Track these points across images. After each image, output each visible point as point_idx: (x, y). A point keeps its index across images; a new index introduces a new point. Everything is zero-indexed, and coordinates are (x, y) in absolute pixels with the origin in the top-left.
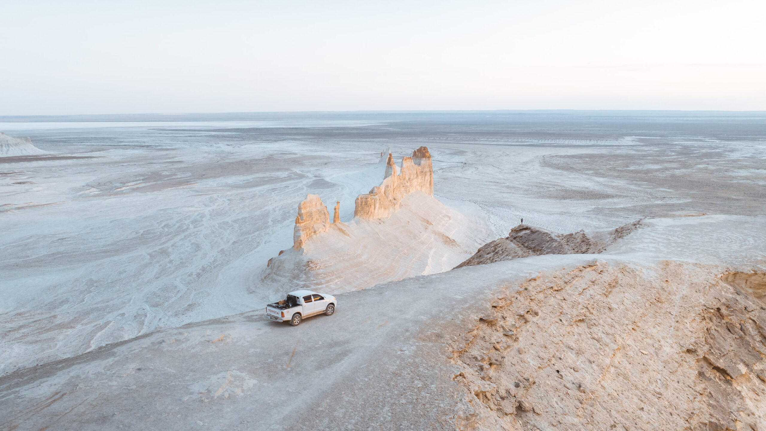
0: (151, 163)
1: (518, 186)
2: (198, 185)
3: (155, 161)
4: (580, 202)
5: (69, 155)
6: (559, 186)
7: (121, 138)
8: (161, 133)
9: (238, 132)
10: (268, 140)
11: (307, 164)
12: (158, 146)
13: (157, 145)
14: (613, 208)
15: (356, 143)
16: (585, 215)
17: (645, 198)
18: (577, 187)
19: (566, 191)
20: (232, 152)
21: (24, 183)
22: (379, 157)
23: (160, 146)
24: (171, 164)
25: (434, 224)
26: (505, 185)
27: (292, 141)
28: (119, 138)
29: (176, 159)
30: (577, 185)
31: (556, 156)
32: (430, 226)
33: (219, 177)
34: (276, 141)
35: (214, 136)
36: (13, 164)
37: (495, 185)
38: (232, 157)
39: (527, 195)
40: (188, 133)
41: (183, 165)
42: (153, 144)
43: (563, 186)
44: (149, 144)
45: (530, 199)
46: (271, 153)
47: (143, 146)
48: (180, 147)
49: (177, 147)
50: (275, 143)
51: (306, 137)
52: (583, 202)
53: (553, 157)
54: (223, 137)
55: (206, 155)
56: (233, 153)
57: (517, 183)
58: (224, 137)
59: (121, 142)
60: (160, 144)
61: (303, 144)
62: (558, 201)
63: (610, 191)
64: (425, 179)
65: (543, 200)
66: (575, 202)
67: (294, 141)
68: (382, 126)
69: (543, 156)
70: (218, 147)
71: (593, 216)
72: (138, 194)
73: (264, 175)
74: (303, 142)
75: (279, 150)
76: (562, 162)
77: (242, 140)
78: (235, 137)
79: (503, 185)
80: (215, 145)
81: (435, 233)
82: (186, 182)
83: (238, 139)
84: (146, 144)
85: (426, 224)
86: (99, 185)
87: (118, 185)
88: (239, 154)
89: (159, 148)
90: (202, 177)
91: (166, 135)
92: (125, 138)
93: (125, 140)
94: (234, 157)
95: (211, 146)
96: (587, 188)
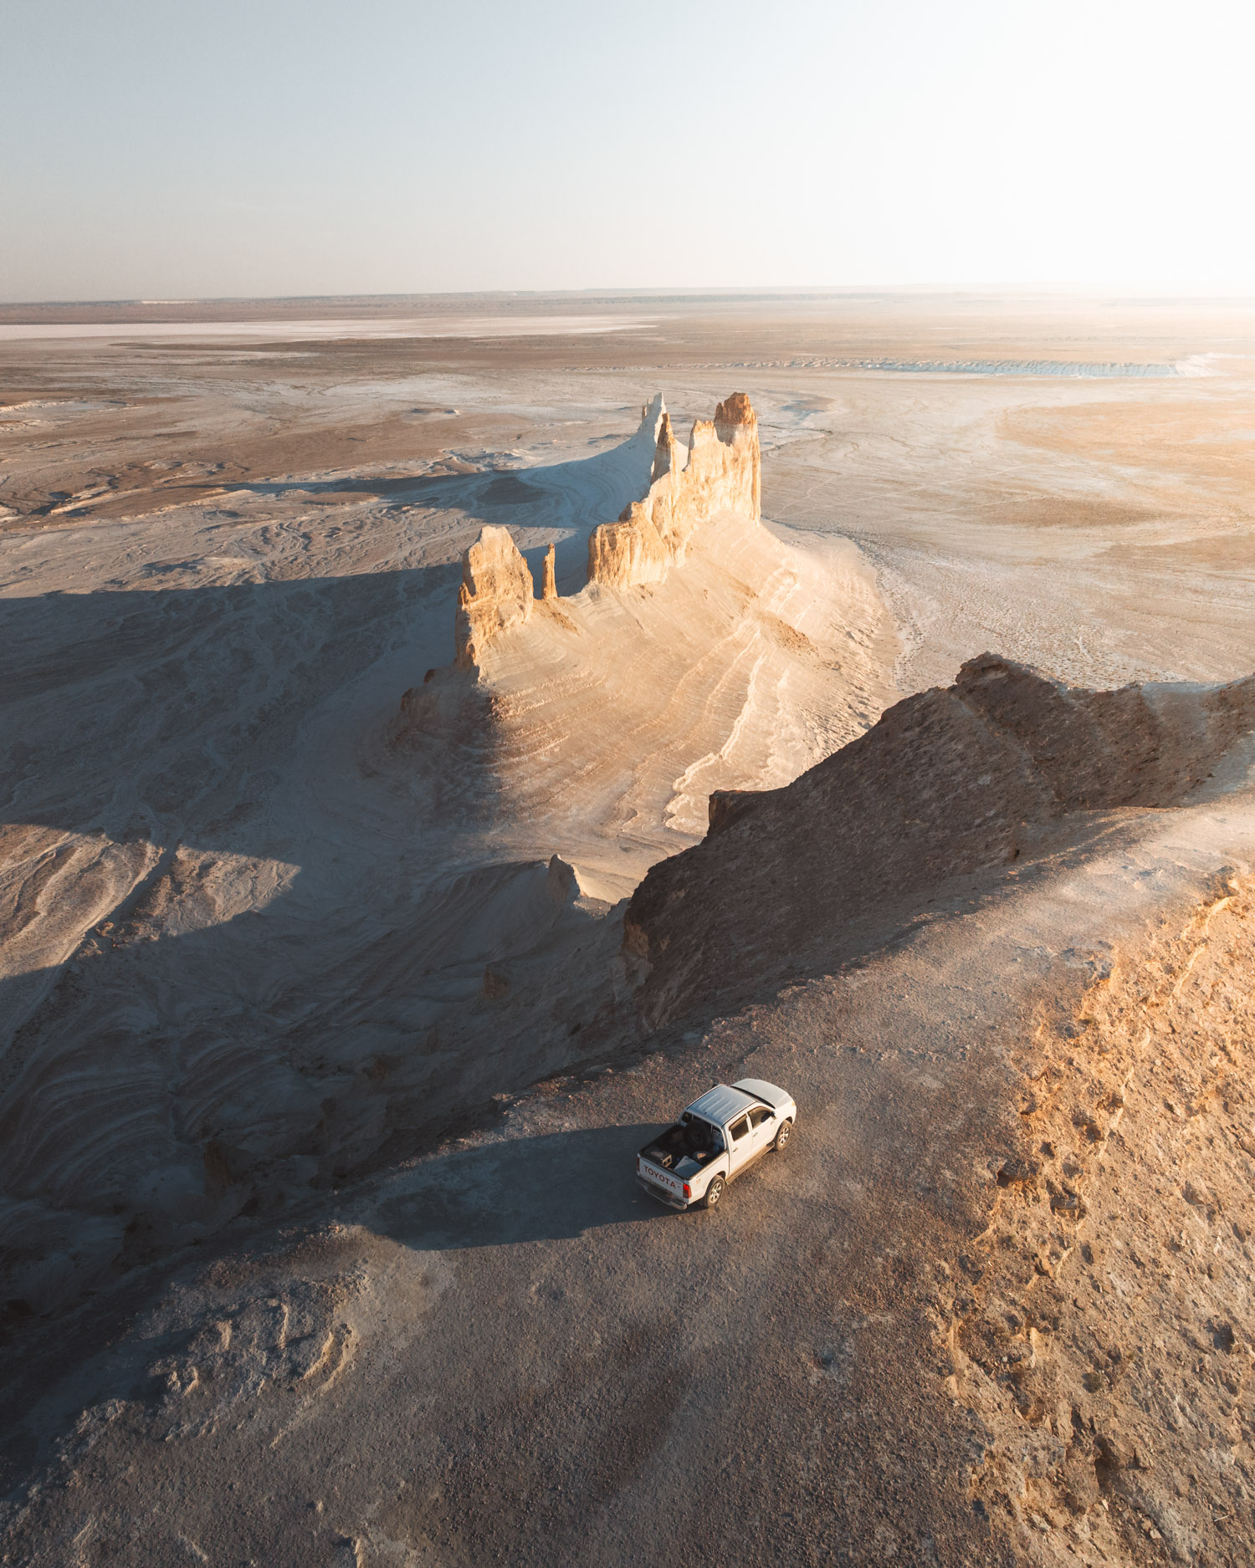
0: (125, 438)
1: (946, 491)
3: (134, 433)
4: (1080, 531)
6: (1036, 490)
7: (53, 370)
8: (140, 356)
9: (314, 351)
10: (386, 373)
11: (476, 437)
12: (136, 391)
13: (134, 387)
14: (1152, 548)
15: (585, 380)
16: (1091, 566)
17: (1223, 519)
18: (1076, 491)
19: (1050, 502)
20: (306, 406)
22: (637, 418)
23: (141, 391)
24: (170, 441)
25: (761, 595)
26: (919, 488)
27: (439, 376)
28: (46, 370)
29: (182, 427)
30: (1076, 488)
31: (1033, 409)
32: (753, 601)
34: (404, 375)
35: (261, 363)
37: (896, 490)
38: (307, 421)
39: (964, 514)
40: (202, 356)
41: (197, 444)
42: (127, 386)
43: (1045, 492)
44: (115, 386)
45: (972, 527)
47: (102, 392)
48: (189, 394)
49: (180, 393)
50: (402, 380)
51: (472, 363)
52: (1087, 531)
53: (1026, 412)
54: (282, 365)
55: (247, 414)
56: (308, 410)
57: (943, 483)
58: (284, 364)
59: (52, 380)
60: (141, 386)
61: (466, 383)
62: (1032, 529)
63: (1147, 502)
64: (741, 478)
65: (1000, 527)
66: (1070, 531)
67: (446, 376)
68: (642, 331)
69: (1005, 411)
70: (272, 394)
71: (1107, 568)
74: (466, 378)
75: (412, 399)
76: (1046, 426)
77: (326, 374)
78: (311, 366)
79: (914, 489)
80: (266, 388)
81: (761, 616)
83: (318, 371)
84: (110, 386)
85: (743, 595)
86: (13, 498)
88: (321, 411)
89: (141, 396)
91: (153, 361)
92: (61, 371)
93: (61, 375)
94: (312, 419)
95: (258, 390)
96: (1098, 495)
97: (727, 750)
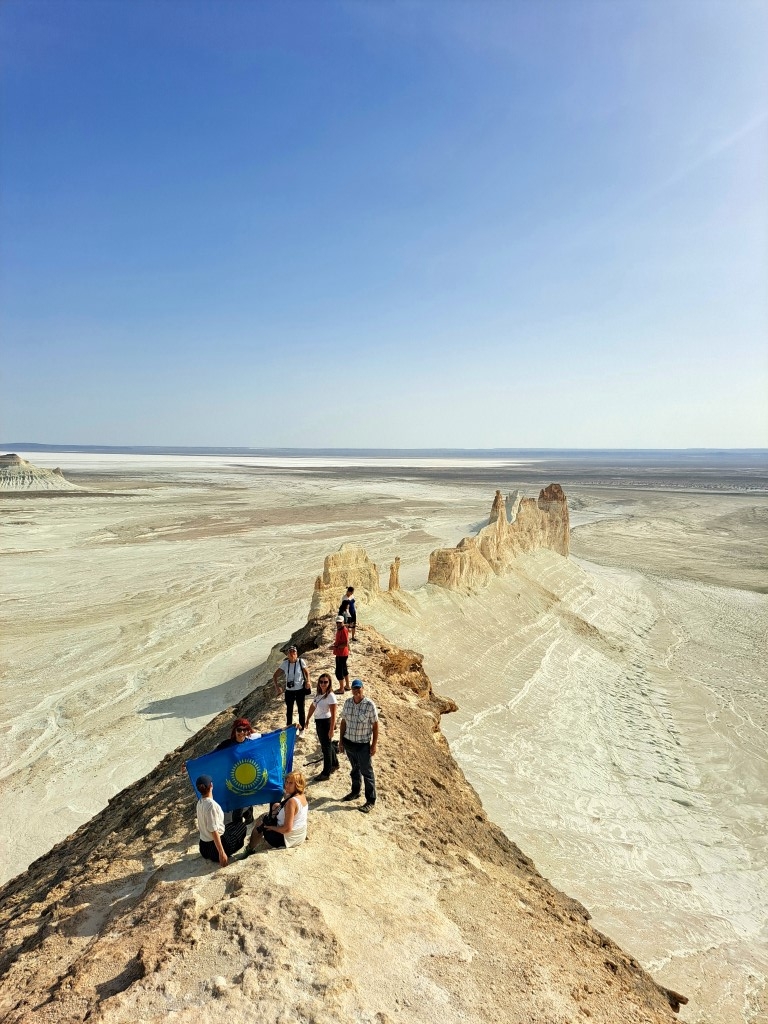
2: (252, 534)
5: (106, 492)
21: (23, 523)
25: (563, 600)
33: (284, 524)
36: (28, 499)
46: (367, 496)
64: (555, 532)
72: (164, 542)
73: (345, 524)
82: (237, 529)
85: (548, 599)
86: (118, 530)
87: (146, 529)
90: (263, 523)
97: (513, 703)
